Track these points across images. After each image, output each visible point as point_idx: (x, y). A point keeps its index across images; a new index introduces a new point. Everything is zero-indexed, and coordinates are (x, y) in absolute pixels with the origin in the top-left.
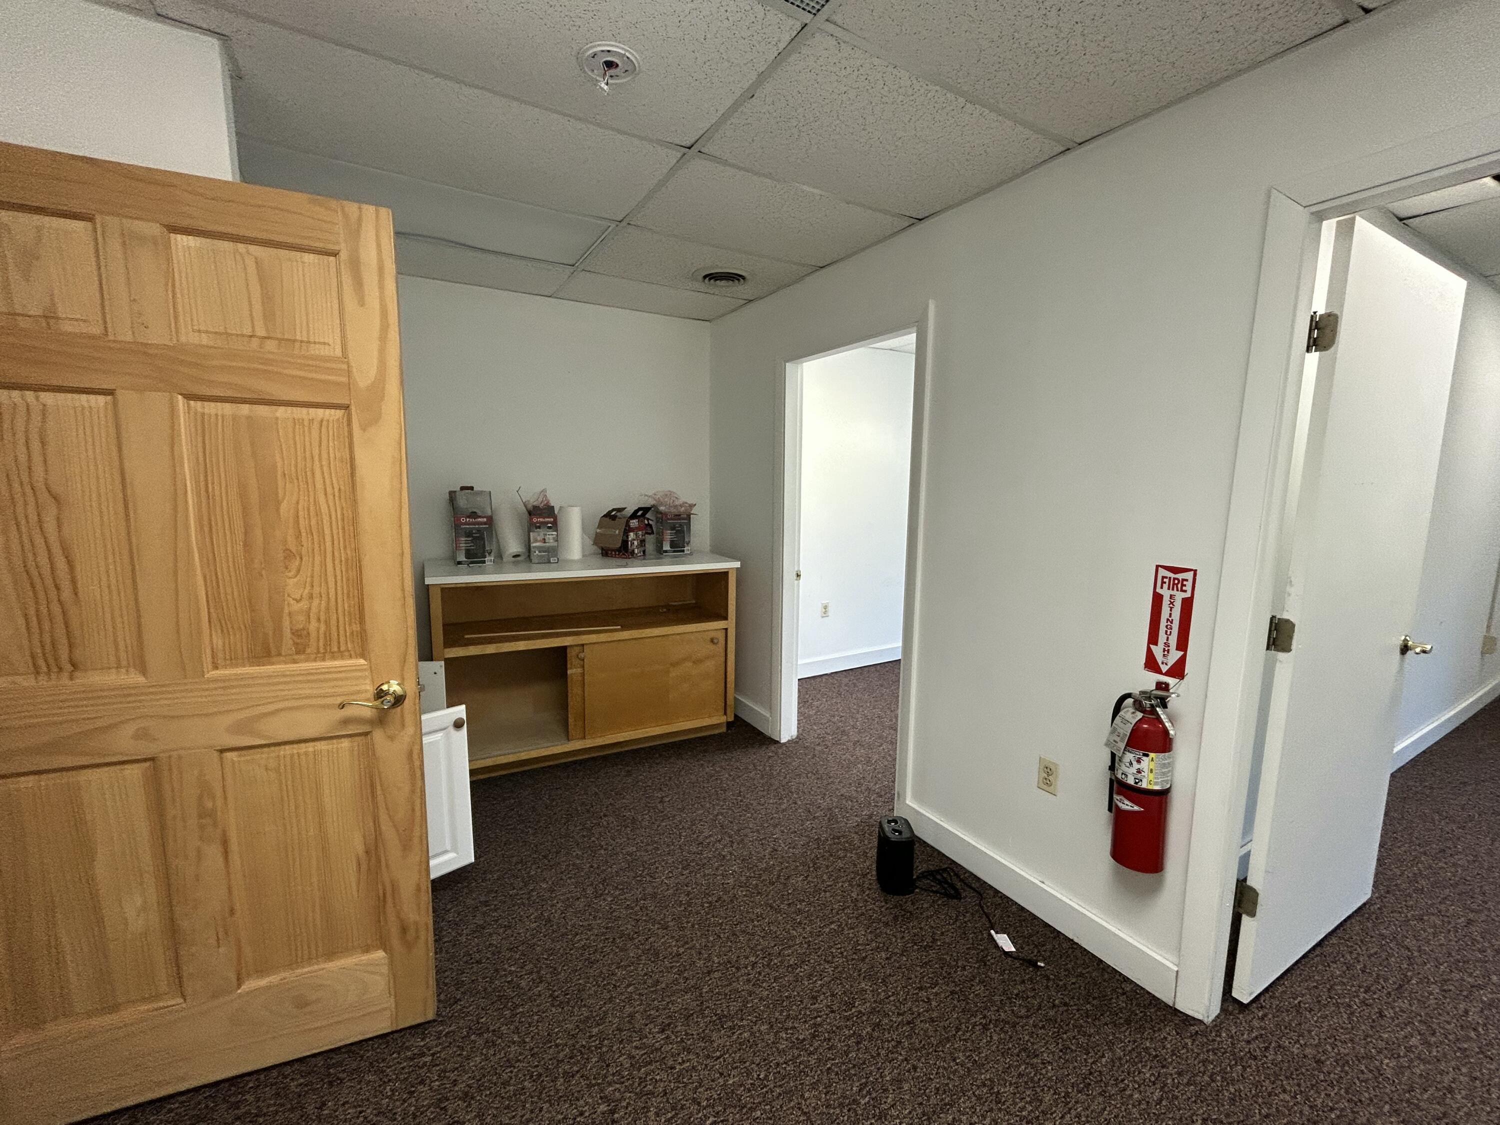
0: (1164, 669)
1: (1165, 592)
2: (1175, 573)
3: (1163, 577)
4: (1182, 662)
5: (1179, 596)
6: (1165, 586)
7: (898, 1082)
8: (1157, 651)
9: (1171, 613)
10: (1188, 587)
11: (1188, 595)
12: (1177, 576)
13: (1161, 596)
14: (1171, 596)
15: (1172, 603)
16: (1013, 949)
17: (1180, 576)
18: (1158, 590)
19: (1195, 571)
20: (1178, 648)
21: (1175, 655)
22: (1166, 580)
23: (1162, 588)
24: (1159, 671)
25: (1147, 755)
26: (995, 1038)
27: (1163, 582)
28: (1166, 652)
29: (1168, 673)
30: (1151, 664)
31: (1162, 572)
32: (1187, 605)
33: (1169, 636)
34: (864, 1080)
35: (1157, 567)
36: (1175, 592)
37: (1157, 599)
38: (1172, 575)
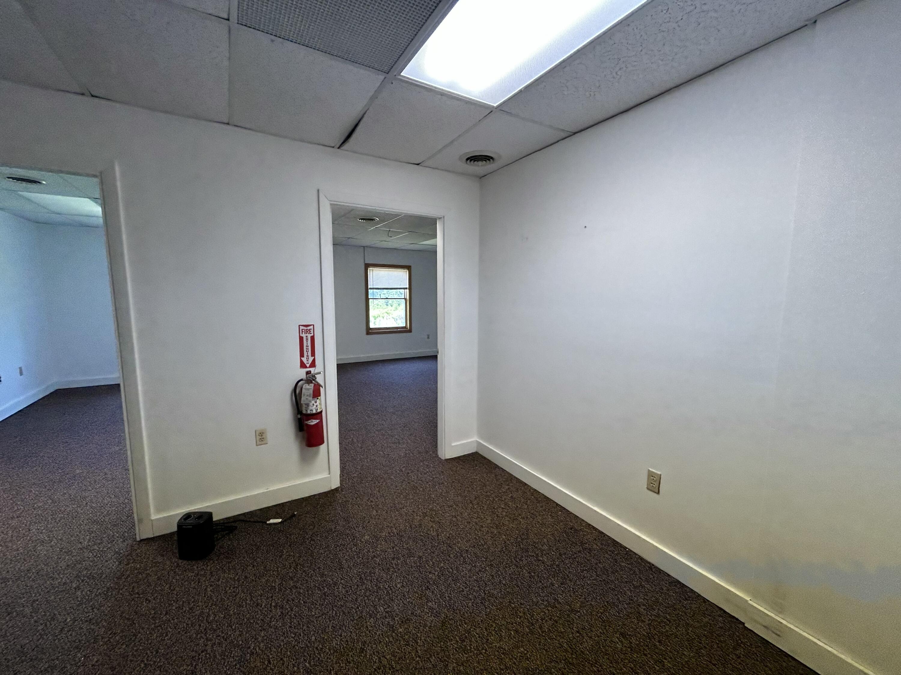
0: (308, 365)
1: (304, 335)
2: (306, 327)
3: (302, 330)
4: (314, 361)
5: (309, 336)
6: (304, 333)
7: (322, 575)
8: (304, 359)
9: (307, 344)
10: (312, 332)
11: (312, 335)
12: (307, 328)
13: (302, 337)
14: (306, 336)
15: (307, 339)
16: (281, 520)
17: (309, 328)
18: (301, 335)
19: (313, 325)
20: (312, 356)
21: (311, 359)
22: (303, 331)
23: (302, 334)
24: (306, 367)
25: (318, 399)
26: (319, 538)
27: (302, 332)
28: (308, 359)
29: (310, 367)
30: (303, 365)
31: (301, 328)
32: (313, 338)
33: (307, 352)
34: (316, 588)
35: (299, 326)
36: (307, 335)
37: (301, 339)
38: (306, 328)
